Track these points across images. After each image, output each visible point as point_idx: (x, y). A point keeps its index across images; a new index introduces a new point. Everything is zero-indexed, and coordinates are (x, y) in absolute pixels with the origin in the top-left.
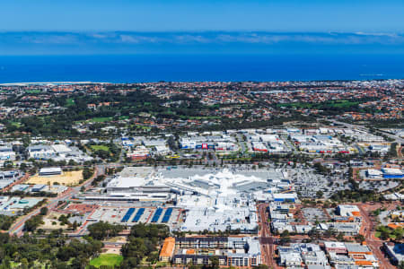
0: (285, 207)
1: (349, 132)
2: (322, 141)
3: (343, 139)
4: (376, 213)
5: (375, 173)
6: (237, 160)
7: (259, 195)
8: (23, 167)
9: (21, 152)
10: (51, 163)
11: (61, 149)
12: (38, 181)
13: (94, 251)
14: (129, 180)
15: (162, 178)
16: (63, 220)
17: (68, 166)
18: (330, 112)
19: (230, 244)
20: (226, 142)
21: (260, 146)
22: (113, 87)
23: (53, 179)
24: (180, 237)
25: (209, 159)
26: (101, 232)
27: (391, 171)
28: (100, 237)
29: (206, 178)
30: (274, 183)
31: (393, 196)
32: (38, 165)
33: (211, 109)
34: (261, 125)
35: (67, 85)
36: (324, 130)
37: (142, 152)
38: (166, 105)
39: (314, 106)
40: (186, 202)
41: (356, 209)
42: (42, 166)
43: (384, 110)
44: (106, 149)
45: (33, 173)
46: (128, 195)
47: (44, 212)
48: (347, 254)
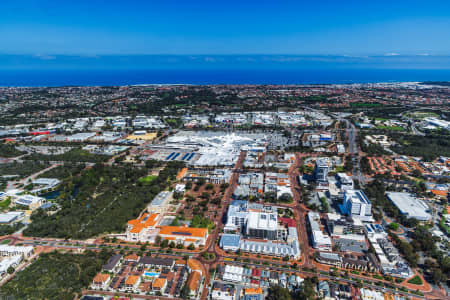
0: (255, 154)
1: (313, 114)
2: (296, 119)
3: (308, 118)
4: (304, 159)
5: (316, 137)
6: (242, 129)
7: (245, 148)
8: (127, 130)
9: (129, 122)
10: (143, 128)
11: (151, 121)
12: (132, 138)
13: (144, 173)
14: (178, 139)
15: (195, 138)
16: (137, 158)
17: (149, 130)
18: (309, 102)
19: (215, 172)
20: (240, 118)
21: (259, 121)
22: (193, 88)
23: (140, 137)
24: (191, 168)
25: (228, 128)
26: (151, 164)
27: (325, 136)
28: (151, 167)
29: (220, 138)
30: (255, 142)
31: (319, 150)
32: (135, 129)
33: (242, 100)
34: (265, 109)
35: (168, 86)
36: (299, 112)
37: (194, 123)
38: (218, 98)
39: (301, 99)
40: (202, 150)
41: (293, 156)
42: (137, 130)
43: (340, 102)
44: (174, 121)
45: (131, 133)
46: (176, 146)
47: (128, 154)
48: (276, 179)
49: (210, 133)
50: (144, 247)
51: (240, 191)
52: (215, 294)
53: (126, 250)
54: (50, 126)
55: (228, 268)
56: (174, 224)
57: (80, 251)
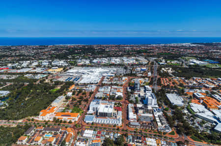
0: (109, 77)
1: (139, 58)
2: (131, 61)
3: (137, 60)
4: (132, 79)
5: (139, 69)
6: (105, 66)
7: (104, 75)
8: (48, 67)
9: (50, 63)
10: (56, 66)
11: (62, 62)
12: (50, 71)
13: (53, 88)
14: (73, 71)
15: (81, 70)
16: (51, 80)
17: (60, 67)
18: (139, 53)
19: (88, 86)
20: (105, 61)
21: (113, 62)
22: (85, 46)
23: (55, 70)
24: (77, 85)
25: (98, 65)
26: (57, 83)
27: (143, 68)
28: (58, 84)
29: (93, 70)
30: (110, 72)
31: (139, 75)
32: (53, 66)
33: (107, 52)
34: (117, 56)
35: (72, 45)
36: (133, 58)
37: (82, 63)
38: (96, 51)
39: (135, 51)
40: (84, 76)
41: (126, 78)
43: (153, 52)
44: (73, 62)
45: (50, 68)
46: (71, 74)
47: (47, 78)
48: (116, 89)
49: (89, 68)
50: (46, 123)
51: (98, 95)
52: (78, 144)
53: (37, 125)
54: (10, 65)
55: (86, 131)
56: (64, 111)
57: (14, 126)
